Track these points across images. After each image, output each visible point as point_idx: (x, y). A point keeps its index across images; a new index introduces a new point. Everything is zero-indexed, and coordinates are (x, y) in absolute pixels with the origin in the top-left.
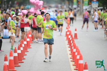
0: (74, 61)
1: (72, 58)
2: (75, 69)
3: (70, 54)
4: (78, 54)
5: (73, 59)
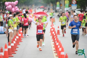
0: (57, 53)
1: (55, 50)
3: (54, 47)
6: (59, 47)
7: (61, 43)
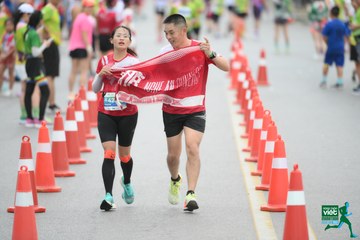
0: (256, 161)
1: (250, 148)
2: (258, 189)
3: (243, 137)
4: (269, 138)
5: (253, 155)
6: (264, 135)
7: (273, 119)
